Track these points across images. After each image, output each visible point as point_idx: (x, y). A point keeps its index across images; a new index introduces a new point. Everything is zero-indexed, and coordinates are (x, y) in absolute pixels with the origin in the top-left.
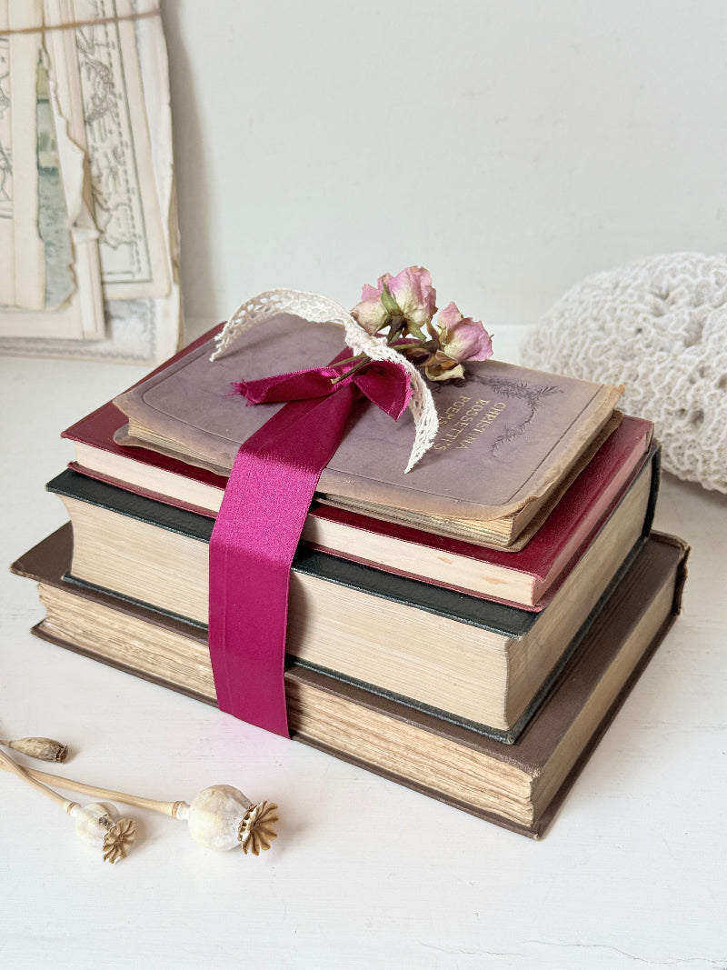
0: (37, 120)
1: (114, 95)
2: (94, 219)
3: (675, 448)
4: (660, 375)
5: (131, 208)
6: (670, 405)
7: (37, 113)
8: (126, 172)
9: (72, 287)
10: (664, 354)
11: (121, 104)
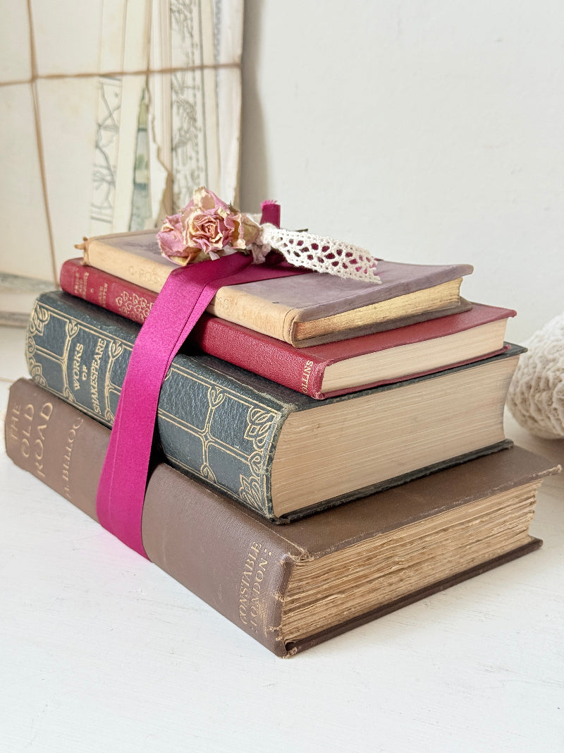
0: (137, 145)
1: (196, 128)
7: (137, 138)
11: (200, 136)
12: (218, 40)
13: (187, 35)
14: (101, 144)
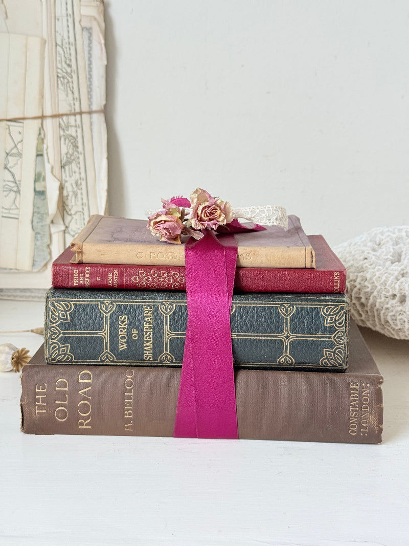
0: (36, 165)
1: (78, 152)
2: (63, 220)
3: (391, 316)
4: (379, 277)
5: (83, 214)
6: (386, 292)
7: (36, 161)
8: (82, 194)
9: (49, 257)
10: (380, 267)
11: (81, 157)
12: (91, 95)
13: (70, 92)
14: (8, 166)
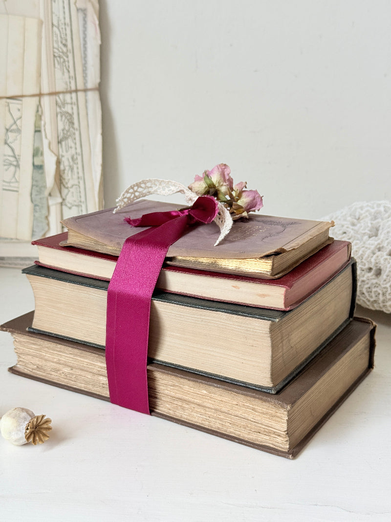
0: (34, 140)
1: (73, 128)
2: (60, 193)
3: (367, 288)
4: (356, 251)
5: (79, 187)
6: (363, 265)
7: (34, 137)
8: (78, 168)
9: (47, 228)
10: (358, 241)
11: (77, 133)
12: (86, 74)
13: (66, 71)
14: (8, 142)
